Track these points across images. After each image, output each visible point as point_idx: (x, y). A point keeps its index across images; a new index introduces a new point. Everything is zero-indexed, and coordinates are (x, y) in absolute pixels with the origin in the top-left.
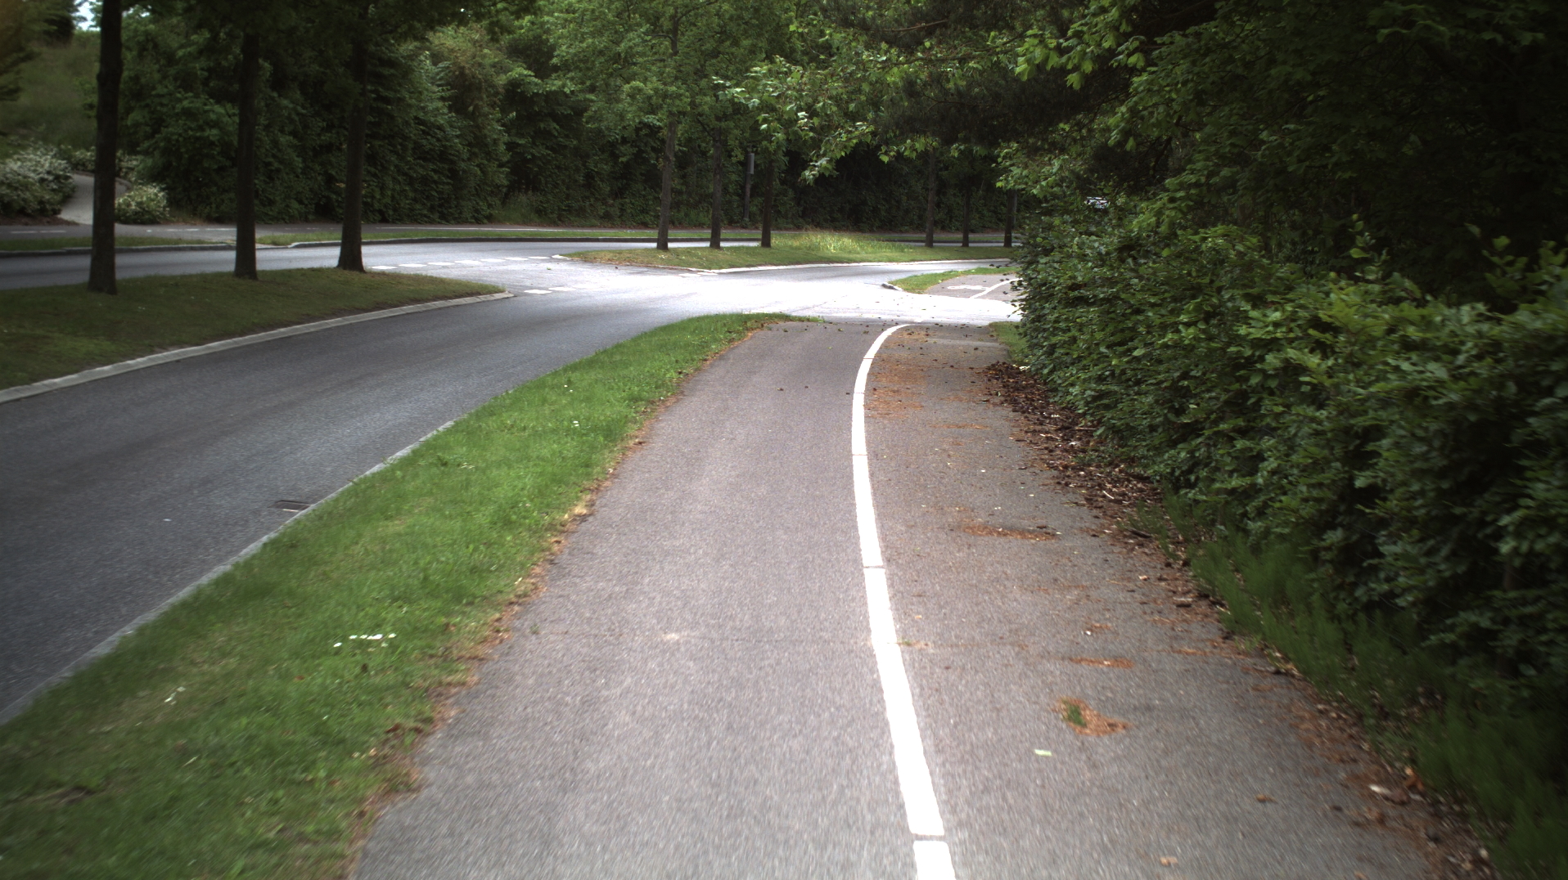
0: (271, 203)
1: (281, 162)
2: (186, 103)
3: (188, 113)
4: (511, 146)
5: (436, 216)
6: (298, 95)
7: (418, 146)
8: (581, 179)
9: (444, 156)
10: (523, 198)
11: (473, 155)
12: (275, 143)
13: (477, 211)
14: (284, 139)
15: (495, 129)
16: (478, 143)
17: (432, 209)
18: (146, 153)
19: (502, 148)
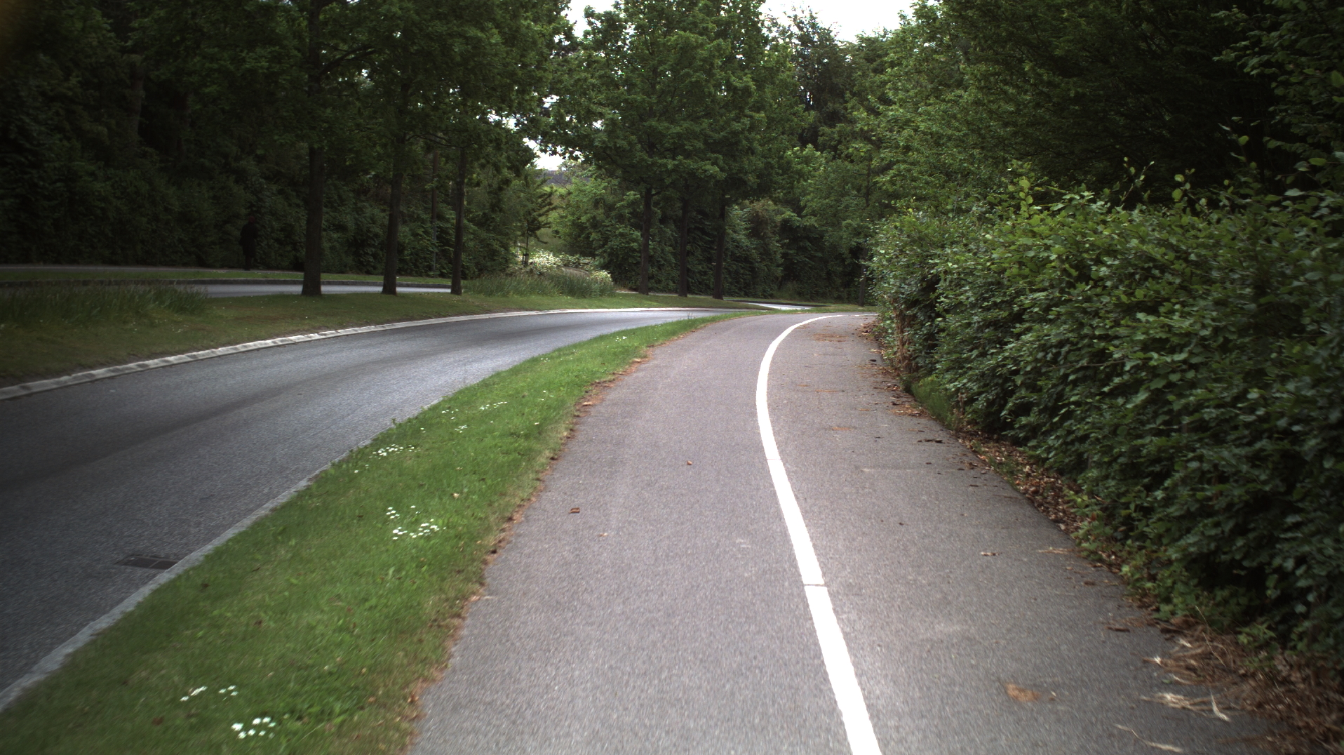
0: (659, 282)
1: (665, 260)
2: (621, 230)
3: (622, 235)
4: (784, 255)
5: (742, 293)
6: (673, 227)
7: (733, 254)
8: (824, 275)
9: (746, 259)
10: (790, 285)
11: (763, 260)
12: (663, 250)
13: (764, 291)
14: (668, 249)
15: (775, 245)
16: (766, 253)
17: (740, 289)
18: (601, 256)
19: (779, 256)
